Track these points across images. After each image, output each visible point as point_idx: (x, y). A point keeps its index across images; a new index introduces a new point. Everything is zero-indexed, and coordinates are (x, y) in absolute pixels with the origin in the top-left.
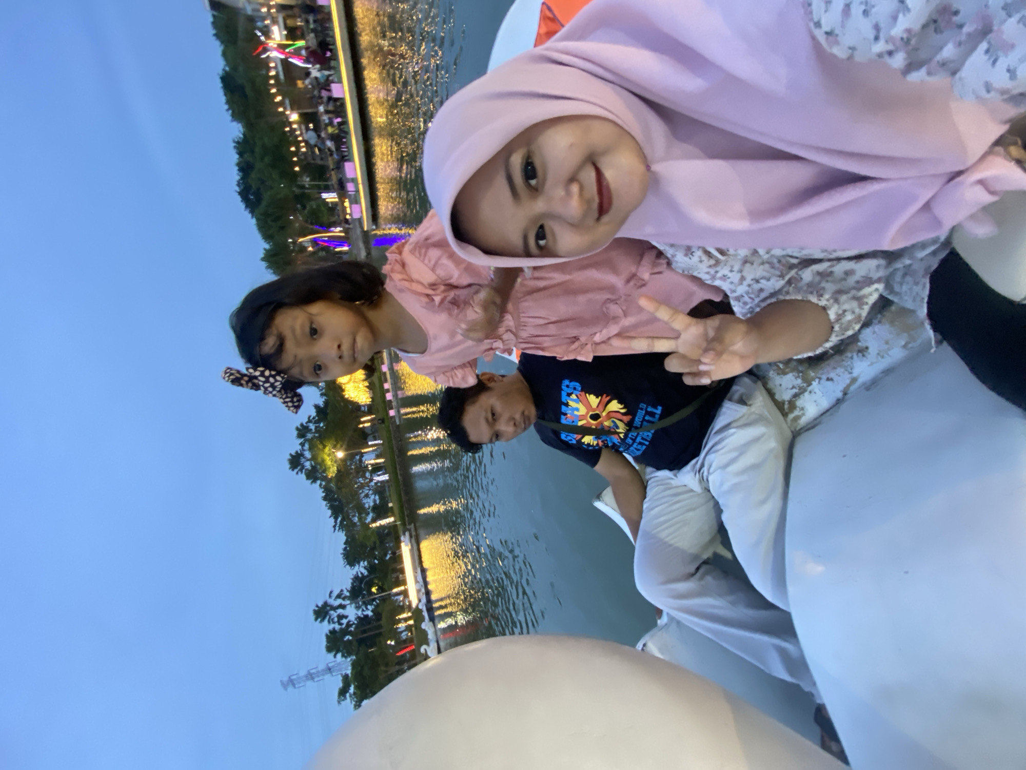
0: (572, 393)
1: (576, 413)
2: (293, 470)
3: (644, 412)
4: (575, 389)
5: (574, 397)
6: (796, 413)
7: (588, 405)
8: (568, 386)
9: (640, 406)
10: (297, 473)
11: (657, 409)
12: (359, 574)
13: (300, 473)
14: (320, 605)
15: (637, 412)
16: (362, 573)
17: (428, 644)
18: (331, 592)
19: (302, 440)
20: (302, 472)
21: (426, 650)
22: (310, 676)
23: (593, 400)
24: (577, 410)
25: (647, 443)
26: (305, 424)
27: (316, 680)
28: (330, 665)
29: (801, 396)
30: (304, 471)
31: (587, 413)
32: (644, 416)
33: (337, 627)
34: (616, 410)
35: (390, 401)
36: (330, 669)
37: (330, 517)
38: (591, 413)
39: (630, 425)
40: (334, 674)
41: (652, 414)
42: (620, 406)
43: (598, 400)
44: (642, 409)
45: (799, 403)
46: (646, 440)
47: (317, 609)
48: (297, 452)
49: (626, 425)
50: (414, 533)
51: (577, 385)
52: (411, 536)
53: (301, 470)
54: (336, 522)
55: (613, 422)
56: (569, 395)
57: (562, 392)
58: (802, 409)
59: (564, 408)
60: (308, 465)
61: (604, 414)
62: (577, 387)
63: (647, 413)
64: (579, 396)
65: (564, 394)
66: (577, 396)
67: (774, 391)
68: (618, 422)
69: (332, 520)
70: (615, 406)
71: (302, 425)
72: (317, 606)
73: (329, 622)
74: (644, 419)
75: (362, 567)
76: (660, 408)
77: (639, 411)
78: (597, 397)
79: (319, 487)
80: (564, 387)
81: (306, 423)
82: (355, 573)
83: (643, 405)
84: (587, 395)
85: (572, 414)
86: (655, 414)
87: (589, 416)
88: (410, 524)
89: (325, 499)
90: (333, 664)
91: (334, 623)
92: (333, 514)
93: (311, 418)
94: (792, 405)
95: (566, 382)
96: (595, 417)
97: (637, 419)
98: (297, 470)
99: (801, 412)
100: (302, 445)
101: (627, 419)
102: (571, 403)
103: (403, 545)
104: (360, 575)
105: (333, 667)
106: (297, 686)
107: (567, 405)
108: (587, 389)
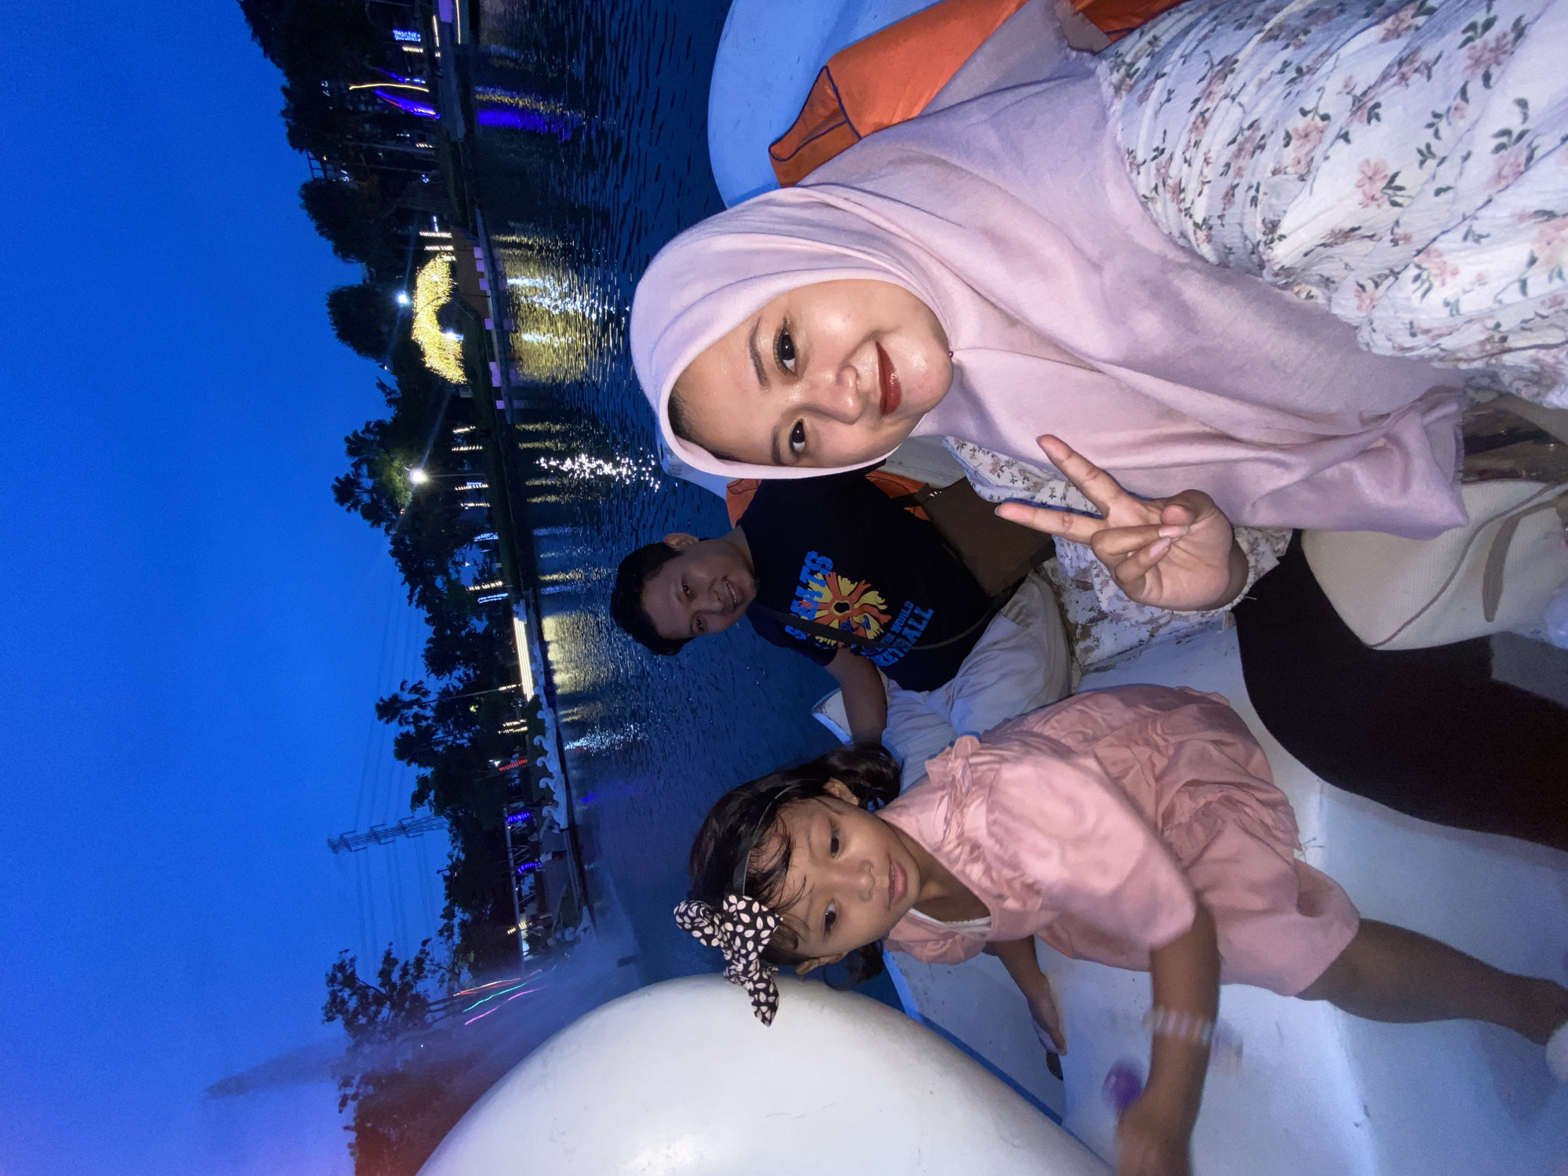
0: (818, 571)
1: (816, 599)
2: (342, 504)
3: (908, 613)
4: (823, 566)
5: (819, 576)
6: (1089, 642)
7: (836, 591)
8: (814, 561)
9: (906, 605)
10: (349, 510)
11: (927, 612)
12: (450, 686)
13: (352, 510)
14: (386, 698)
15: (900, 612)
16: (454, 687)
17: (544, 734)
18: (404, 683)
19: (356, 459)
20: (356, 509)
21: (541, 742)
22: (374, 836)
23: (846, 585)
24: (820, 595)
25: (902, 655)
26: (361, 435)
27: (382, 841)
28: (405, 822)
29: (1100, 623)
30: (359, 507)
31: (833, 601)
32: (908, 619)
33: (412, 729)
34: (875, 604)
35: (498, 388)
36: (404, 828)
37: (403, 583)
38: (837, 601)
39: (886, 627)
40: (410, 835)
41: (919, 619)
42: (880, 600)
43: (853, 587)
44: (907, 609)
45: (1095, 631)
46: (902, 651)
47: (381, 703)
48: (347, 476)
49: (882, 626)
50: (532, 601)
51: (829, 562)
52: (528, 606)
53: (355, 507)
54: (412, 591)
55: (866, 617)
56: (813, 573)
57: (804, 567)
58: (1098, 640)
59: (799, 590)
60: (366, 498)
61: (856, 606)
62: (827, 565)
63: (913, 615)
64: (827, 575)
65: (805, 571)
66: (824, 576)
67: (1068, 607)
68: (871, 619)
69: (407, 586)
70: (873, 598)
71: (355, 434)
72: (382, 700)
73: (400, 723)
74: (906, 625)
75: (455, 678)
76: (931, 611)
77: (903, 611)
78: (853, 583)
79: (384, 532)
80: (808, 562)
81: (363, 432)
82: (444, 686)
83: (909, 604)
84: (839, 577)
85: (811, 601)
86: (924, 618)
87: (834, 604)
88: (527, 589)
89: (394, 554)
90: (410, 821)
91: (408, 723)
92: (407, 579)
93: (371, 426)
94: (1086, 633)
95: (813, 555)
96: (841, 607)
97: (897, 622)
98: (349, 505)
99: (1095, 643)
100: (357, 466)
101: (885, 619)
102: (812, 584)
103: (516, 620)
104: (452, 689)
105: (409, 825)
106: (353, 848)
107: (806, 586)
108: (841, 570)
